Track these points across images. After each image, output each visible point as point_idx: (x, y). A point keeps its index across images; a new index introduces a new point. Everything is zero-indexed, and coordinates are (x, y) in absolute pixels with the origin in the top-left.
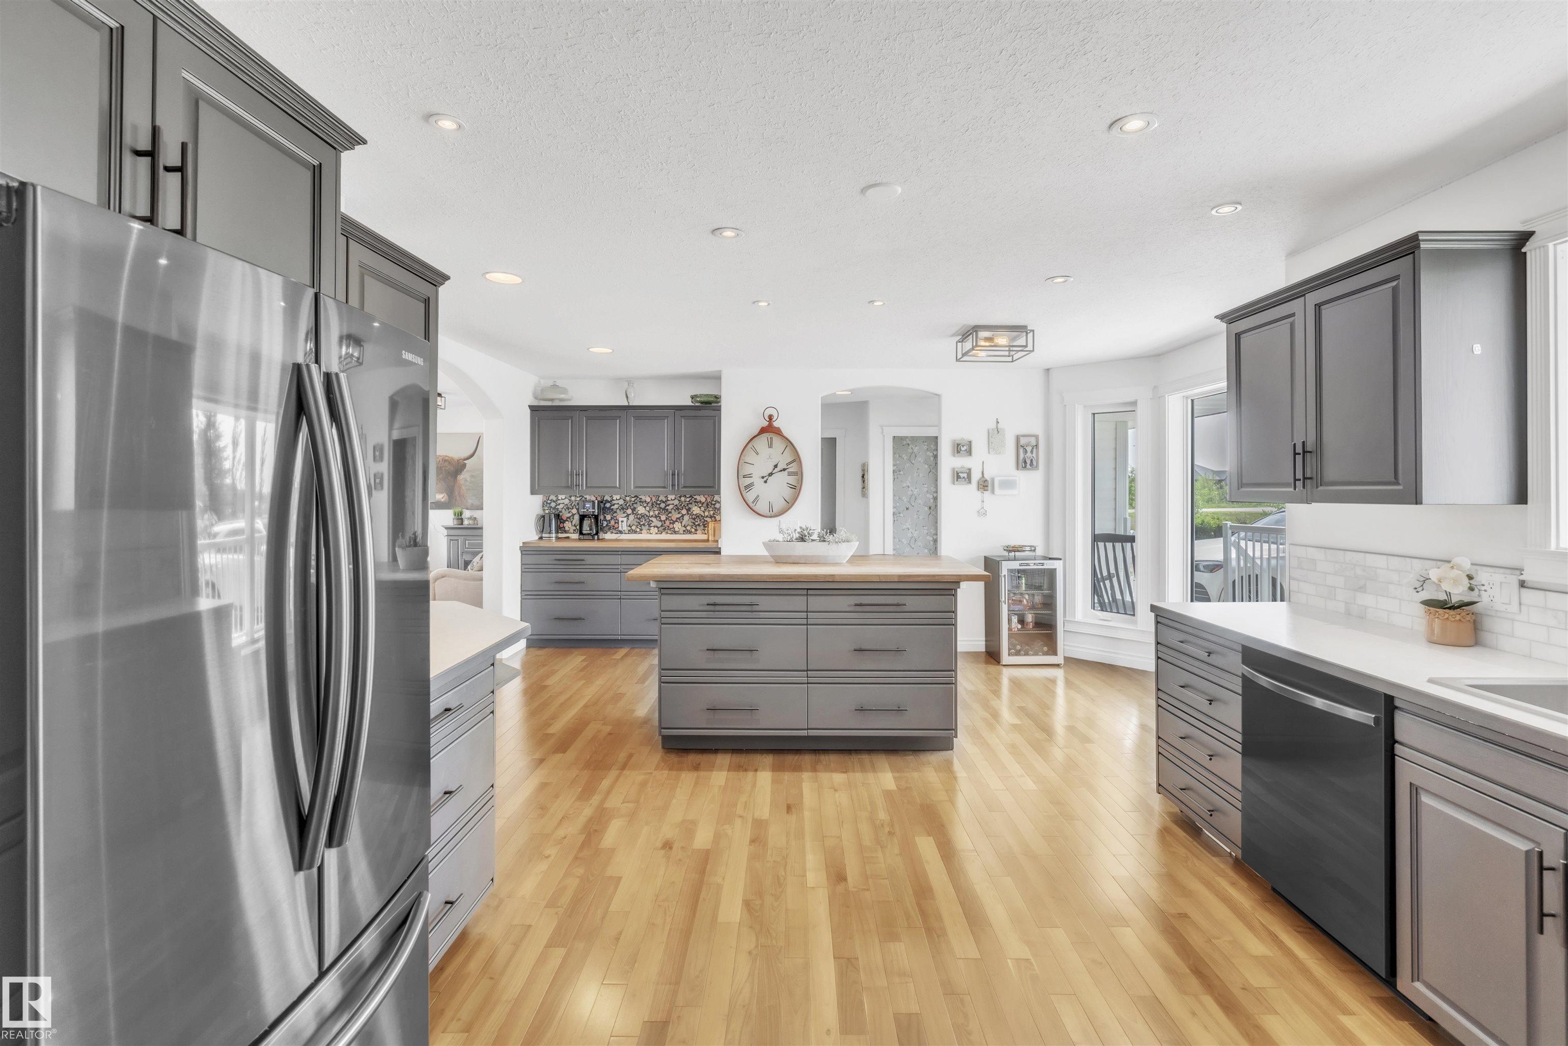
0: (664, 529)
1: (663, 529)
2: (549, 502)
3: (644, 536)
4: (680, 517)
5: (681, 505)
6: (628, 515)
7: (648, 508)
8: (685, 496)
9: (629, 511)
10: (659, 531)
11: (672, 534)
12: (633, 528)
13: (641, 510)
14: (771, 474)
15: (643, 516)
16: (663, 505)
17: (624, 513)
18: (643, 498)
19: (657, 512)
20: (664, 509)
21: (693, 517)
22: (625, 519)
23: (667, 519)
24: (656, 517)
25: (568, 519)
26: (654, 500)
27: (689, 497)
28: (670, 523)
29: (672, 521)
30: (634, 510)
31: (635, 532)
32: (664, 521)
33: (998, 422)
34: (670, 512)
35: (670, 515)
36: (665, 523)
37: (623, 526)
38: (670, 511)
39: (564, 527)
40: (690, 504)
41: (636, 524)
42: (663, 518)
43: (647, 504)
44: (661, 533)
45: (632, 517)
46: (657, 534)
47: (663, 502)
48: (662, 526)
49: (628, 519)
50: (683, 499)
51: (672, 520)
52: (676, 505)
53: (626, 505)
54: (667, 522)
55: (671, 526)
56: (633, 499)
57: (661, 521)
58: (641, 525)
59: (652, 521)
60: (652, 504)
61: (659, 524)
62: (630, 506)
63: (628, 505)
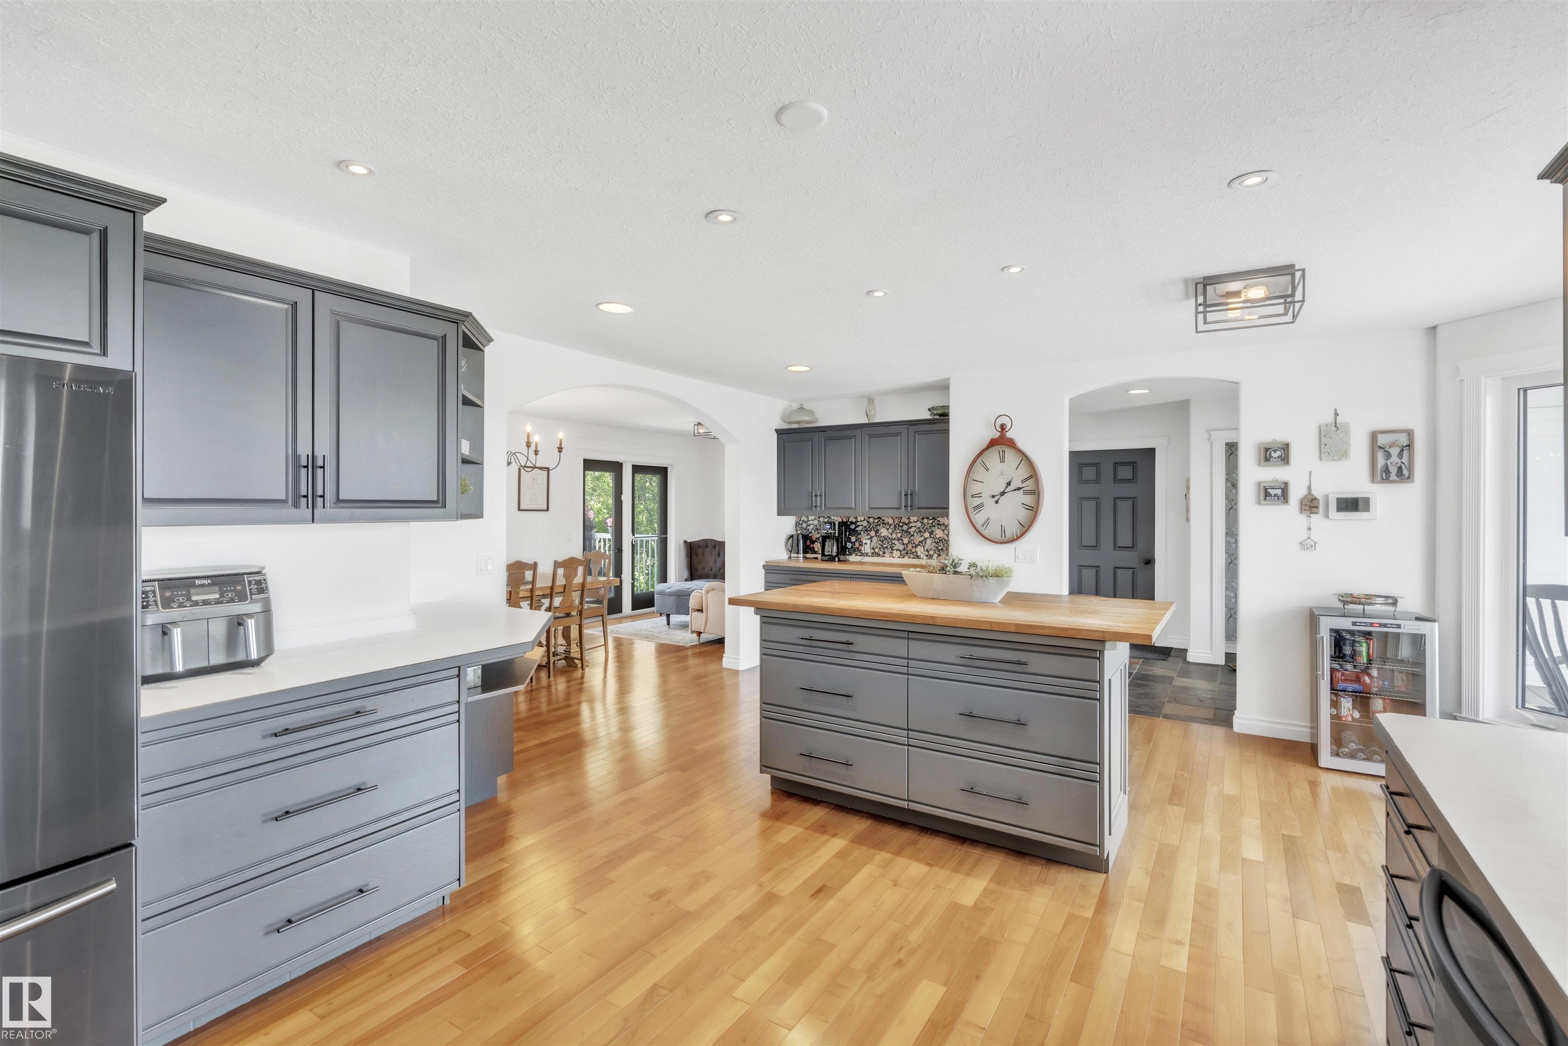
0: (907, 553)
1: (905, 553)
2: (801, 522)
3: (887, 559)
4: (923, 541)
5: (923, 528)
6: (871, 538)
7: (890, 531)
8: (928, 518)
9: (873, 533)
10: (901, 555)
11: (914, 558)
12: (877, 550)
13: (884, 532)
14: (1003, 493)
15: (885, 538)
16: (905, 528)
17: (868, 535)
18: (886, 520)
19: (899, 535)
20: (906, 532)
21: (936, 540)
22: (869, 542)
23: (909, 542)
24: (898, 540)
25: (817, 540)
26: (896, 522)
27: (932, 519)
28: (913, 547)
29: (914, 545)
30: (877, 532)
31: (878, 555)
32: (907, 544)
33: (1336, 414)
34: (913, 535)
35: (912, 538)
36: (907, 547)
37: (867, 549)
38: (912, 533)
39: (814, 548)
40: (933, 526)
41: (879, 546)
42: (906, 541)
43: (890, 526)
44: (903, 558)
45: (875, 539)
46: (899, 557)
47: (906, 524)
48: (904, 549)
49: (871, 541)
50: (925, 521)
51: (914, 543)
52: (919, 528)
53: (870, 526)
54: (910, 546)
55: (914, 550)
56: (876, 521)
57: (903, 544)
58: (884, 548)
59: (894, 544)
60: (895, 526)
61: (901, 547)
62: (874, 528)
63: (871, 526)
